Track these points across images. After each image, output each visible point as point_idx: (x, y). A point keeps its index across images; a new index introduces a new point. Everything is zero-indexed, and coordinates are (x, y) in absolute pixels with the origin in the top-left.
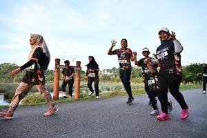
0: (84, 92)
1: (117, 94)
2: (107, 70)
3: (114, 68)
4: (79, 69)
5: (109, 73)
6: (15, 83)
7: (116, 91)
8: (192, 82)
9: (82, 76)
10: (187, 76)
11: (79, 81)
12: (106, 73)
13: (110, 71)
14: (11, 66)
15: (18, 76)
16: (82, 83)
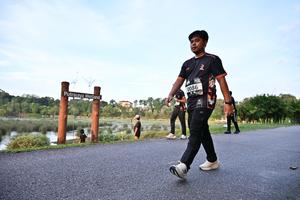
1: (153, 136)
2: (141, 101)
3: (150, 99)
4: (98, 98)
5: (143, 106)
7: (152, 132)
8: (258, 120)
9: (104, 108)
10: (252, 112)
11: (98, 116)
12: (138, 106)
13: (145, 103)
15: (5, 108)
16: (102, 120)
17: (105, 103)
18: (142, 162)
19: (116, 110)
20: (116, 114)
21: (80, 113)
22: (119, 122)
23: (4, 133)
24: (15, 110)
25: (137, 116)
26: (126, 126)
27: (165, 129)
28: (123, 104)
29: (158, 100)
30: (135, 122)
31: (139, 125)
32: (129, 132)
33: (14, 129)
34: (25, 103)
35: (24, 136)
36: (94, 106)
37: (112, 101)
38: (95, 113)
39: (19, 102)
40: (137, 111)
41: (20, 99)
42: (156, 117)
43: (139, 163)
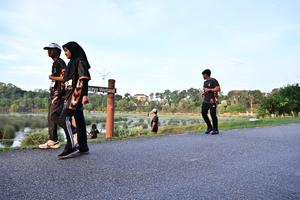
0: (121, 127)
1: (171, 131)
2: (157, 94)
3: (167, 92)
4: (113, 91)
5: (159, 99)
6: (12, 114)
7: (170, 127)
8: (289, 113)
9: (118, 102)
10: (282, 104)
11: (113, 110)
12: (155, 99)
13: (162, 96)
14: (5, 87)
15: (18, 103)
16: (117, 114)
17: (120, 97)
18: (163, 159)
19: (132, 104)
20: (131, 109)
21: (93, 108)
22: (134, 117)
23: (17, 129)
24: (27, 106)
25: (154, 110)
26: (142, 120)
27: (184, 124)
28: (139, 98)
29: (175, 92)
30: (152, 117)
31: (156, 120)
32: (145, 127)
33: (27, 125)
34: (37, 98)
35: (38, 132)
36: (109, 100)
37: (127, 95)
38: (109, 107)
39: (32, 97)
40: (153, 105)
41: (33, 94)
42: (174, 111)
43: (160, 160)
